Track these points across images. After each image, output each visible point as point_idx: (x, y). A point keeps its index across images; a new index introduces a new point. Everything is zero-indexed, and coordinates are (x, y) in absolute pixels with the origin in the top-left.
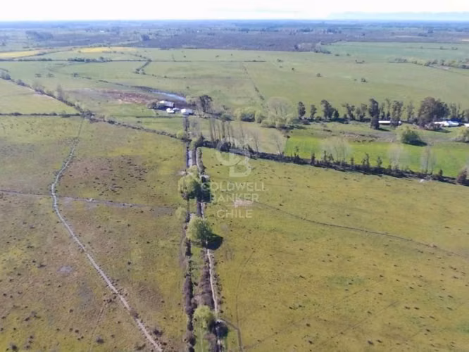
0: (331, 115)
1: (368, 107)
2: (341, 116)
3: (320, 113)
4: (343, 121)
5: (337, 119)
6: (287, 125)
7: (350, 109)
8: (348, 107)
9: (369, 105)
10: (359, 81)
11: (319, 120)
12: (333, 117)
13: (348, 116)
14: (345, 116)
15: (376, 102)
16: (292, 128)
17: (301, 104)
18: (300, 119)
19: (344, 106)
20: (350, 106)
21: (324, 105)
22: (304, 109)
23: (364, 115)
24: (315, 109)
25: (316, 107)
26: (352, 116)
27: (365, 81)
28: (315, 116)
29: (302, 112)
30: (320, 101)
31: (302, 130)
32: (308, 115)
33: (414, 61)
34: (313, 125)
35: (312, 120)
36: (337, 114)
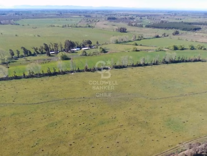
0: (27, 53)
1: (44, 47)
2: (33, 53)
3: (22, 53)
4: (34, 55)
5: (31, 55)
6: (6, 62)
8: (35, 49)
9: (44, 46)
10: (36, 36)
11: (22, 56)
12: (29, 54)
13: (36, 53)
14: (34, 52)
15: (47, 45)
16: (9, 62)
17: (11, 50)
18: (12, 57)
19: (32, 48)
20: (35, 48)
21: (23, 49)
22: (13, 52)
23: (43, 51)
24: (19, 52)
25: (19, 51)
26: (37, 52)
27: (39, 36)
28: (20, 55)
29: (13, 54)
30: (20, 48)
31: (15, 63)
32: (16, 55)
33: (58, 26)
34: (20, 59)
35: (19, 57)
36: (30, 52)
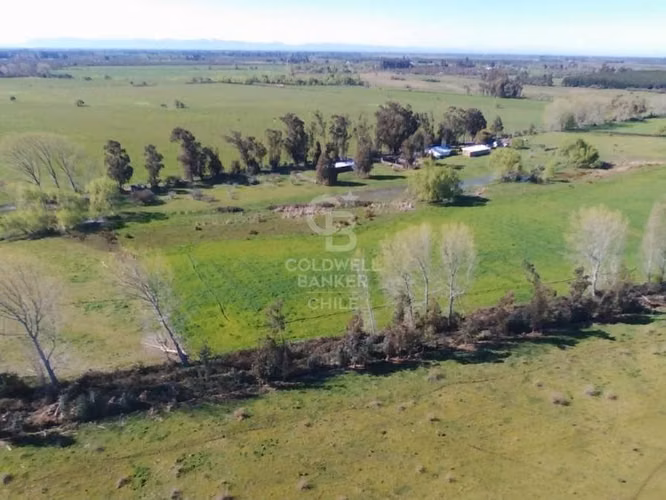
0: (205, 168)
1: (284, 137)
2: (227, 168)
3: (174, 167)
4: (238, 178)
5: (219, 177)
6: (92, 215)
7: (245, 147)
8: (240, 144)
9: (285, 132)
10: (171, 106)
11: (179, 186)
12: (208, 173)
14: (237, 165)
17: (114, 146)
18: (122, 191)
19: (230, 140)
20: (243, 138)
21: (182, 142)
22: (127, 159)
23: (278, 158)
24: (160, 158)
25: (159, 151)
26: (252, 163)
28: (163, 175)
29: (123, 171)
32: (140, 177)
34: (171, 203)
35: (157, 190)
36: (216, 165)
